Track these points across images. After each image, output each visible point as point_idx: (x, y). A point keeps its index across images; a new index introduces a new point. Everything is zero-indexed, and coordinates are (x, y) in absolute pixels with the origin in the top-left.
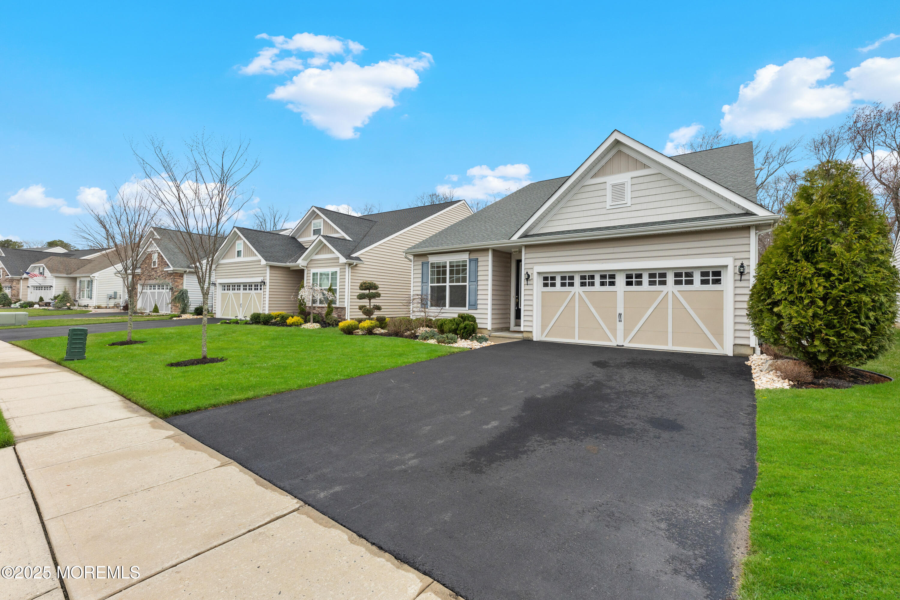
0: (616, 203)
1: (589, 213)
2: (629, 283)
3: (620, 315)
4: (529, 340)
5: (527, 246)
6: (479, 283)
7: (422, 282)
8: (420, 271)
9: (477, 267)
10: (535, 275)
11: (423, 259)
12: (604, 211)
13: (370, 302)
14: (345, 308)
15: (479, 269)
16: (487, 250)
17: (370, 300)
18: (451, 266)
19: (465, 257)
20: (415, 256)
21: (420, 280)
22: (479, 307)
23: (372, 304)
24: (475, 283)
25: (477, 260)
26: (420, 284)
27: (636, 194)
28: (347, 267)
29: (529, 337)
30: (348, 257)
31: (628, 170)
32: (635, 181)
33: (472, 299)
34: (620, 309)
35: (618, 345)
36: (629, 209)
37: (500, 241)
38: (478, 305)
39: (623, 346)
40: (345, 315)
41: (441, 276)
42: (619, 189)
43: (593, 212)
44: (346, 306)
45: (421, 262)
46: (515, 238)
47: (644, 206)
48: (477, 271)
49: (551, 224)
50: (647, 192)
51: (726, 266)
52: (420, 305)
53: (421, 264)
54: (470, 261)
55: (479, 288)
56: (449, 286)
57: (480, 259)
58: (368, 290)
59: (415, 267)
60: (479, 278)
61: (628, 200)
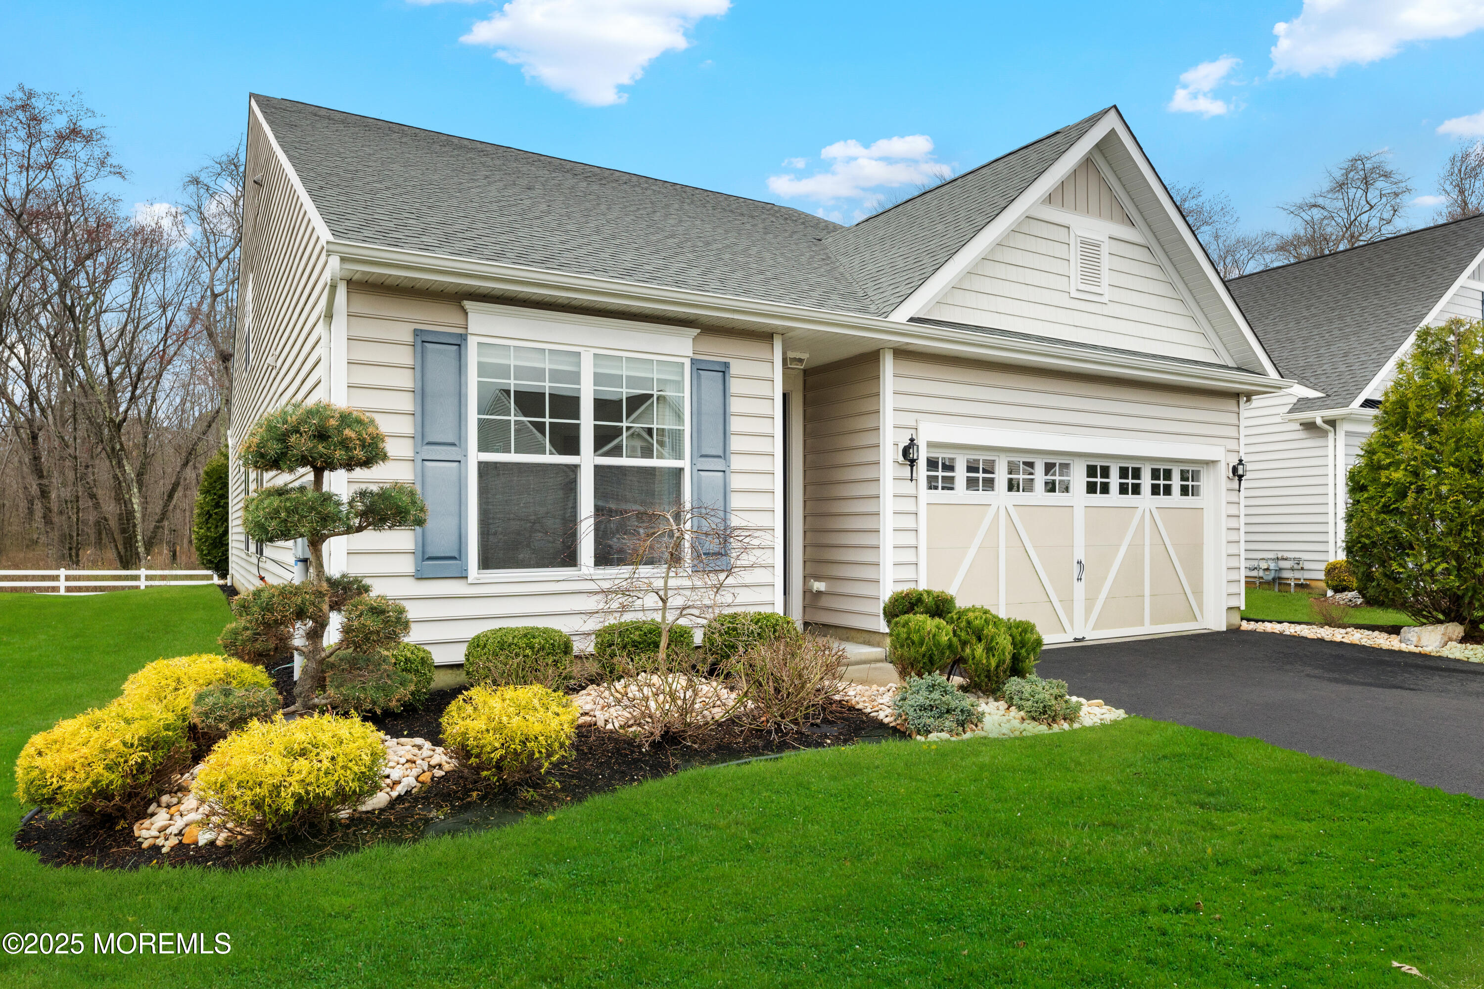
0: (1087, 287)
1: (1038, 295)
2: (1090, 488)
3: (1080, 564)
5: (903, 353)
6: (736, 463)
7: (423, 439)
8: (407, 381)
9: (725, 393)
11: (437, 318)
12: (1065, 301)
16: (764, 336)
18: (598, 378)
19: (679, 347)
20: (360, 285)
21: (406, 426)
22: (739, 558)
24: (719, 464)
25: (724, 370)
26: (407, 450)
27: (1117, 279)
32: (1115, 247)
33: (711, 526)
34: (1080, 551)
35: (1076, 640)
36: (1105, 310)
37: (824, 314)
38: (735, 552)
39: (1083, 639)
41: (548, 420)
42: (1090, 253)
43: (1046, 296)
45: (410, 327)
46: (902, 316)
47: (1126, 312)
48: (724, 415)
50: (1130, 282)
51: (1213, 463)
52: (407, 565)
53: (409, 338)
54: (698, 366)
55: (736, 482)
56: (596, 467)
57: (736, 367)
58: (305, 475)
59: (365, 353)
60: (735, 444)
61: (1104, 289)
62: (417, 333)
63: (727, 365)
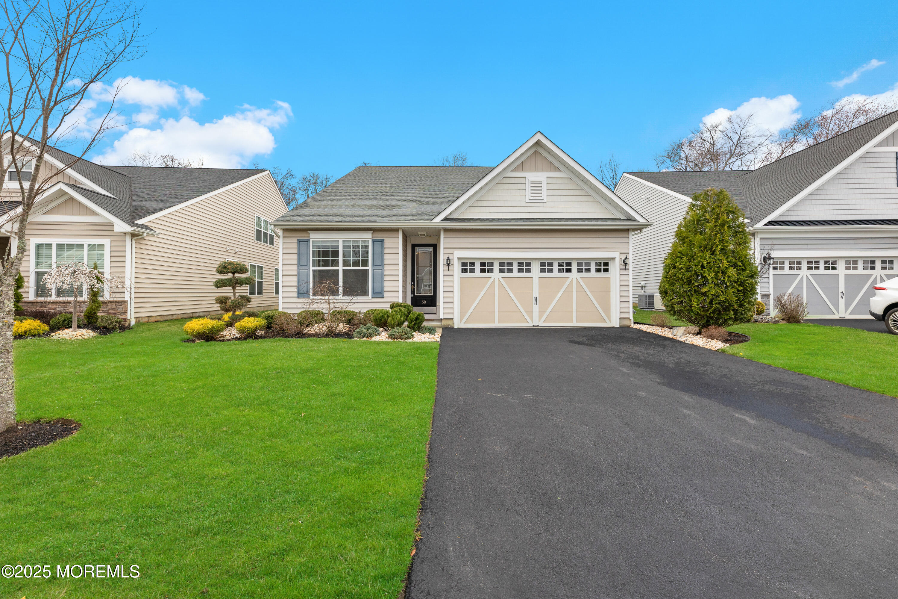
0: (535, 198)
1: (509, 204)
2: (542, 271)
3: (536, 298)
4: (450, 328)
5: (446, 230)
6: (386, 267)
7: (299, 265)
8: (296, 251)
9: (383, 248)
10: (456, 260)
11: (302, 236)
12: (524, 204)
13: (234, 293)
14: (126, 302)
15: (386, 251)
16: (396, 230)
17: (234, 288)
18: (344, 247)
19: (367, 237)
20: (285, 230)
21: (296, 262)
22: (386, 294)
23: (237, 294)
24: (380, 268)
25: (382, 241)
26: (295, 267)
27: (551, 193)
28: (128, 239)
29: (449, 325)
30: (131, 222)
31: (543, 170)
32: (550, 181)
33: (377, 285)
34: (536, 294)
35: (534, 326)
36: (545, 205)
37: (416, 222)
38: (385, 293)
39: (538, 326)
40: (125, 313)
41: (330, 258)
42: (536, 185)
43: (514, 204)
44: (127, 298)
45: (297, 239)
46: (438, 219)
47: (556, 204)
48: (382, 254)
49: (472, 210)
50: (559, 193)
51: (613, 259)
52: (295, 295)
53: (296, 241)
54: (374, 241)
55: (386, 273)
56: (343, 270)
57: (386, 240)
58: (231, 275)
59: (287, 246)
60: (386, 262)
61: (544, 197)
62: (298, 240)
63: (383, 240)
